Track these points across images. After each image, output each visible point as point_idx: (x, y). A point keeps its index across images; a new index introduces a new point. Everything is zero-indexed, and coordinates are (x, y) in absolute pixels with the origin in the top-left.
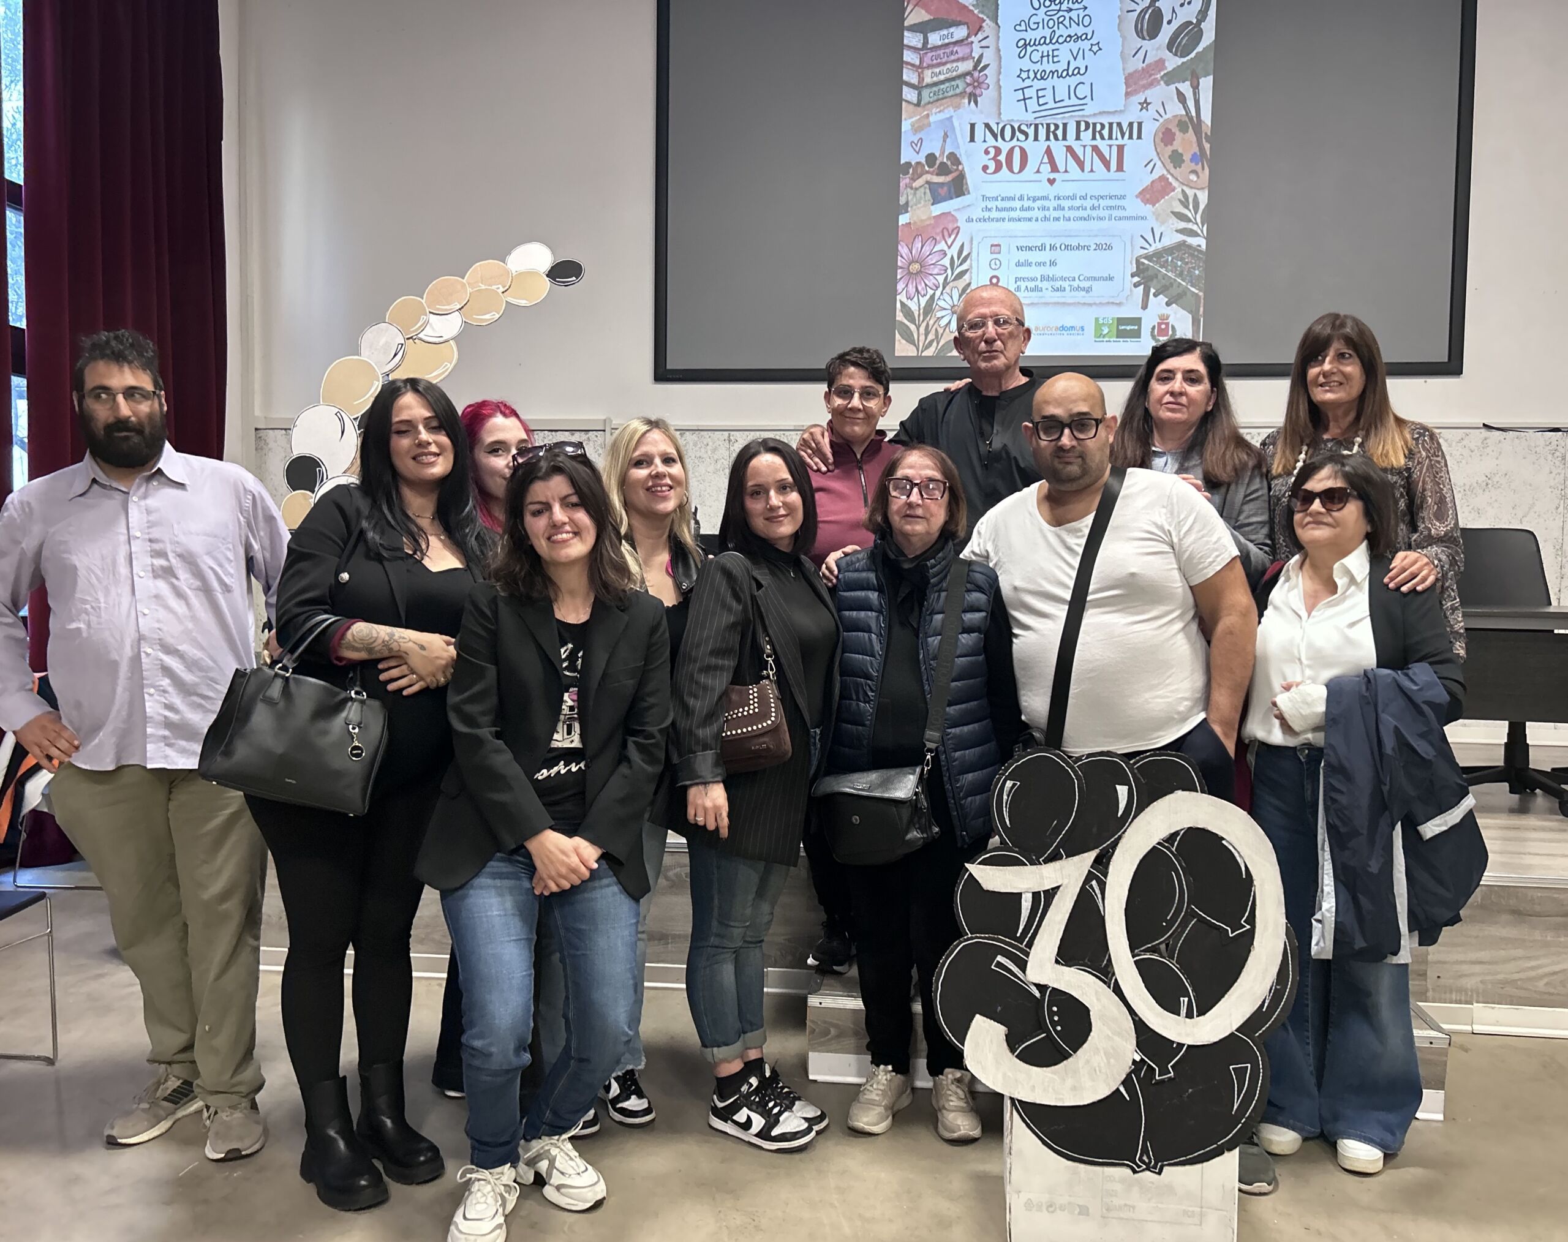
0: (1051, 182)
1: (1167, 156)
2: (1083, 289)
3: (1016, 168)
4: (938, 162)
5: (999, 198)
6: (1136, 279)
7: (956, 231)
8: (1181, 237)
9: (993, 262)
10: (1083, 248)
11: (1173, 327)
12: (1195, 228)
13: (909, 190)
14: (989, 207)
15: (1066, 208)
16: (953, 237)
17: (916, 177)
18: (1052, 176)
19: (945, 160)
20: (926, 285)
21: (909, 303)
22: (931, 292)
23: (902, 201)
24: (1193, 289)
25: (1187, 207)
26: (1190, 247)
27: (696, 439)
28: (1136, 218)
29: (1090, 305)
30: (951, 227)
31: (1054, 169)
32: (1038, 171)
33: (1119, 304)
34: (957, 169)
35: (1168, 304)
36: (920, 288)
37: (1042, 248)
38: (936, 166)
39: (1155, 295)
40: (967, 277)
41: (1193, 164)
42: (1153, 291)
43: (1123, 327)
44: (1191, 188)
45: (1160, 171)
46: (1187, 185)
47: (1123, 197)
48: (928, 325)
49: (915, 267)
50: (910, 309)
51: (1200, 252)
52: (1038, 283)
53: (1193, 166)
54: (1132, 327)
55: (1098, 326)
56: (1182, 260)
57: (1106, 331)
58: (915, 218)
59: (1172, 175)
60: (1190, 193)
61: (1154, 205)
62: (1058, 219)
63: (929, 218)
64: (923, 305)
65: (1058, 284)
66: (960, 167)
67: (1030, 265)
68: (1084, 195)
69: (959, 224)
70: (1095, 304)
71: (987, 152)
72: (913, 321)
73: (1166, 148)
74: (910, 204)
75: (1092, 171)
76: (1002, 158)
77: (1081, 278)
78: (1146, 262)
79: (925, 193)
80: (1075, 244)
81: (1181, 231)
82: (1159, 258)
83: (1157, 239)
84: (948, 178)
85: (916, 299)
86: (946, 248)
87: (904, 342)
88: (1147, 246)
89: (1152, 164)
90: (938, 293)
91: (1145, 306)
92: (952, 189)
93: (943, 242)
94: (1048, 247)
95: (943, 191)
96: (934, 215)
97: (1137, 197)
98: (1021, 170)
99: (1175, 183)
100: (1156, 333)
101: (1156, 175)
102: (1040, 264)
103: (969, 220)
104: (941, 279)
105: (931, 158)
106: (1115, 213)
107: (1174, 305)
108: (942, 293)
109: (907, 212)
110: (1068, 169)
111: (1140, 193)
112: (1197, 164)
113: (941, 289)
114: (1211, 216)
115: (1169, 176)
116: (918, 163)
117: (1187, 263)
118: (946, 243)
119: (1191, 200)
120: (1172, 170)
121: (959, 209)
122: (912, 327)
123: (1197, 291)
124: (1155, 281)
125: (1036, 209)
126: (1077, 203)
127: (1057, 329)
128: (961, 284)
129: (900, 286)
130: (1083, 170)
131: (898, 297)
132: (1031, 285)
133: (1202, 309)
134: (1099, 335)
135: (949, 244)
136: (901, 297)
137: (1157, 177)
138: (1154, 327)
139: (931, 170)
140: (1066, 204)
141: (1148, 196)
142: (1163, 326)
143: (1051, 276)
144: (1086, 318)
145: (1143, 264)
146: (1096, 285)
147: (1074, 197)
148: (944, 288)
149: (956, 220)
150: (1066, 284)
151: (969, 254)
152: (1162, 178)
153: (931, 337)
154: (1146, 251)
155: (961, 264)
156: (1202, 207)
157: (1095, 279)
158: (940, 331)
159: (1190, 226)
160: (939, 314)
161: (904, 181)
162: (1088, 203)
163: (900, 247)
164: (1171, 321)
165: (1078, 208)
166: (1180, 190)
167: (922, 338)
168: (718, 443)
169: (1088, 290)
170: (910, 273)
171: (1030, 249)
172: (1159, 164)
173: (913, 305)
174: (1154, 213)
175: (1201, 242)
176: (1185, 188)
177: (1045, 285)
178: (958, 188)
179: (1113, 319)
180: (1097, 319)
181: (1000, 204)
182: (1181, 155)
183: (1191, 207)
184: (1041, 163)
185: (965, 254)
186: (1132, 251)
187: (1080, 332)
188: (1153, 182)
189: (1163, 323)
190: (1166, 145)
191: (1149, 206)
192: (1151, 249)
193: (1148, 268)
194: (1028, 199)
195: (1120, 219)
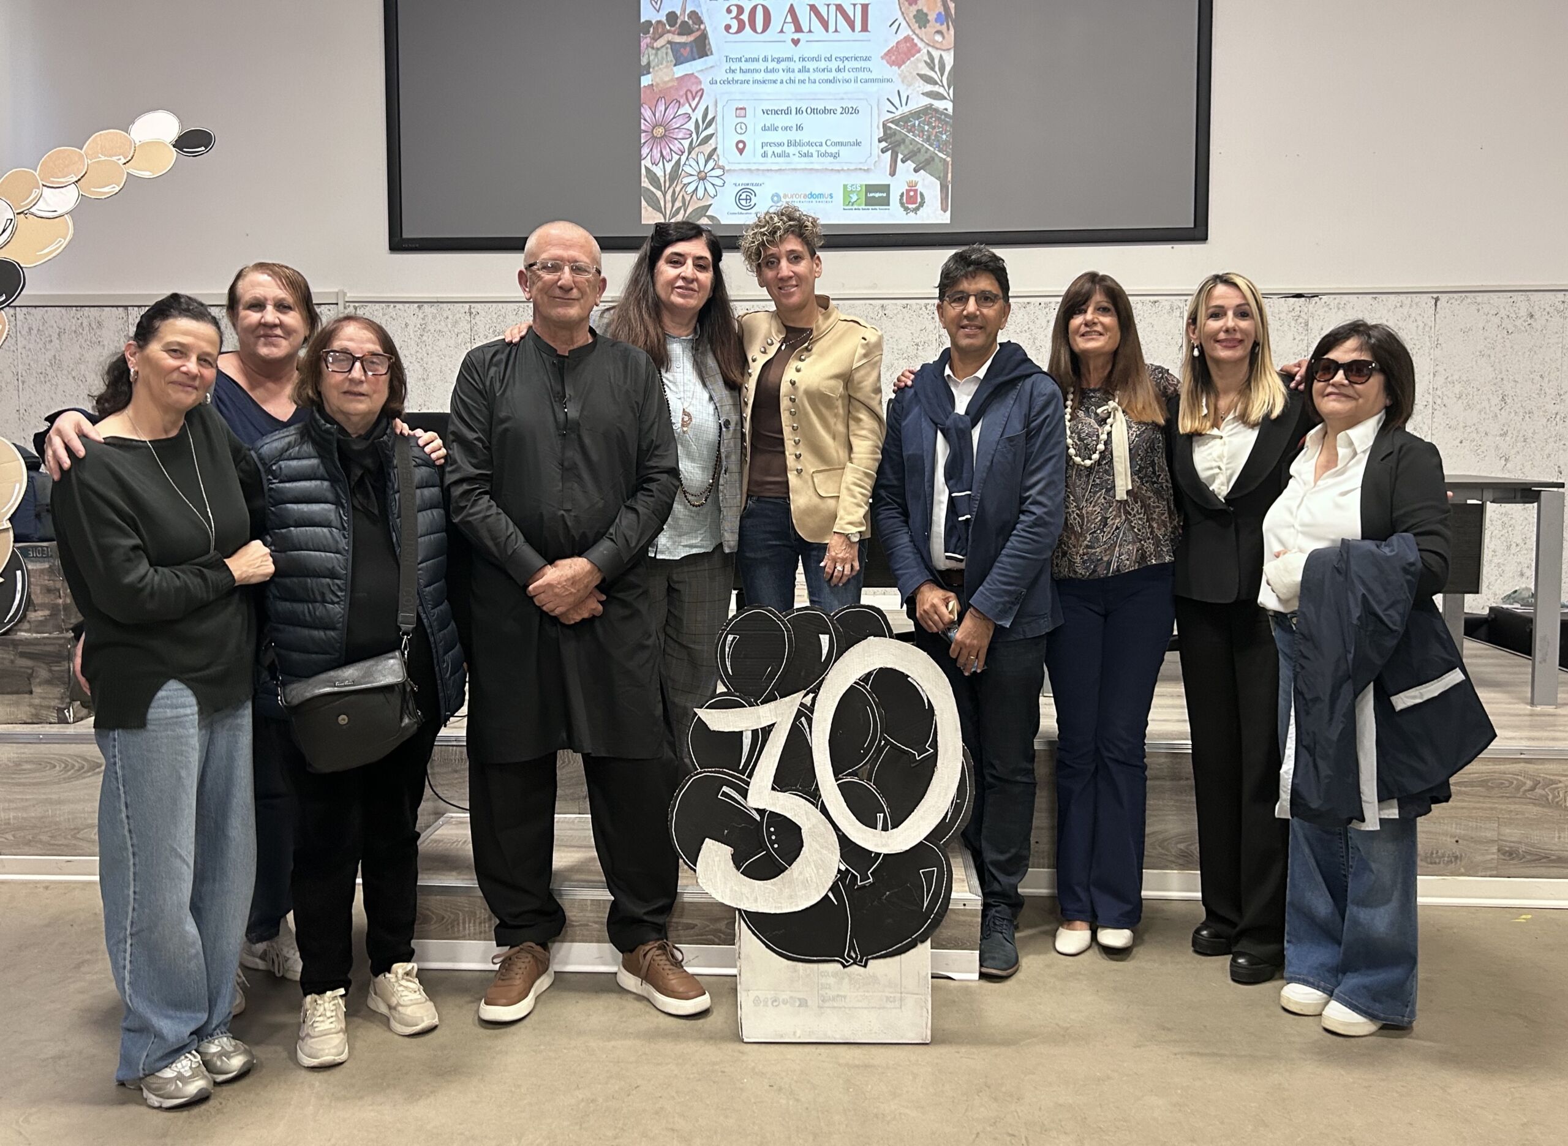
0: (796, 42)
1: (911, 15)
2: (831, 155)
3: (759, 28)
4: (679, 21)
5: (743, 59)
6: (884, 144)
7: (700, 93)
8: (927, 101)
9: (738, 126)
10: (830, 111)
11: (922, 195)
12: (941, 90)
13: (650, 49)
14: (733, 68)
15: (811, 70)
16: (697, 99)
17: (657, 36)
18: (796, 36)
19: (686, 19)
20: (671, 150)
21: (654, 169)
22: (676, 157)
23: (644, 62)
24: (940, 155)
25: (933, 69)
26: (936, 110)
27: (435, 311)
28: (882, 81)
29: (838, 171)
30: (694, 89)
31: (798, 29)
32: (782, 31)
33: (868, 170)
34: (699, 29)
35: (916, 171)
36: (664, 153)
37: (788, 111)
38: (677, 26)
39: (903, 161)
40: (713, 141)
41: (938, 24)
42: (900, 156)
43: (871, 195)
44: (937, 49)
45: (905, 31)
46: (933, 47)
47: (867, 59)
48: (674, 191)
49: (659, 131)
50: (655, 174)
51: (946, 115)
52: (785, 148)
53: (938, 27)
54: (881, 195)
55: (847, 192)
56: (929, 124)
57: (854, 198)
58: (658, 80)
59: (917, 35)
60: (936, 54)
61: (899, 67)
62: (803, 81)
63: (672, 80)
64: (668, 171)
65: (805, 149)
66: (702, 27)
67: (776, 129)
68: (829, 56)
69: (703, 87)
70: (843, 170)
71: (729, 11)
72: (659, 188)
73: (911, 8)
74: (652, 65)
75: (836, 31)
76: (745, 17)
77: (829, 143)
78: (893, 126)
80: (821, 107)
81: (929, 94)
82: (906, 122)
83: (904, 102)
84: (691, 38)
85: (661, 164)
86: (690, 111)
87: (650, 209)
88: (893, 109)
89: (897, 24)
90: (684, 158)
91: (893, 173)
92: (695, 50)
93: (687, 105)
94: (794, 111)
95: (686, 52)
96: (676, 76)
97: (882, 58)
98: (764, 31)
99: (920, 44)
100: (905, 201)
101: (901, 36)
102: (786, 128)
103: (713, 82)
104: (686, 143)
105: (672, 17)
106: (862, 75)
107: (922, 171)
108: (687, 159)
109: (649, 73)
110: (812, 29)
111: (886, 54)
112: (942, 24)
113: (686, 154)
114: (955, 78)
115: (914, 37)
116: (659, 22)
117: (934, 128)
118: (690, 106)
119: (936, 61)
120: (917, 31)
121: (702, 70)
122: (659, 194)
123: (944, 157)
124: (902, 147)
125: (781, 71)
126: (823, 64)
127: (805, 196)
128: (707, 149)
129: (645, 151)
130: (827, 30)
131: (643, 162)
132: (778, 150)
133: (950, 175)
134: (848, 203)
135: (693, 107)
136: (646, 163)
138: (903, 194)
139: (673, 29)
140: (811, 65)
141: (893, 58)
142: (912, 193)
143: (798, 141)
144: (835, 185)
145: (890, 128)
146: (843, 150)
147: (817, 59)
148: (689, 153)
149: (700, 82)
150: (813, 150)
151: (714, 118)
152: (907, 39)
153: (678, 204)
154: (893, 115)
155: (706, 129)
156: (948, 68)
157: (841, 144)
158: (688, 198)
159: (936, 88)
160: (685, 181)
161: (645, 41)
162: (834, 65)
163: (643, 110)
165: (823, 70)
166: (925, 51)
167: (669, 205)
168: (458, 316)
169: (835, 156)
170: (654, 137)
171: (776, 112)
172: (904, 24)
173: (658, 171)
174: (900, 75)
175: (947, 106)
176: (930, 49)
177: (791, 150)
178: (701, 48)
179: (861, 186)
180: (845, 186)
181: (745, 66)
182: (926, 15)
183: (937, 69)
184: (785, 22)
185: (709, 117)
186: (879, 115)
187: (829, 199)
188: (898, 43)
189: (911, 190)
190: (910, 4)
191: (895, 68)
192: (898, 113)
193: (895, 133)
194: (773, 60)
195: (866, 81)
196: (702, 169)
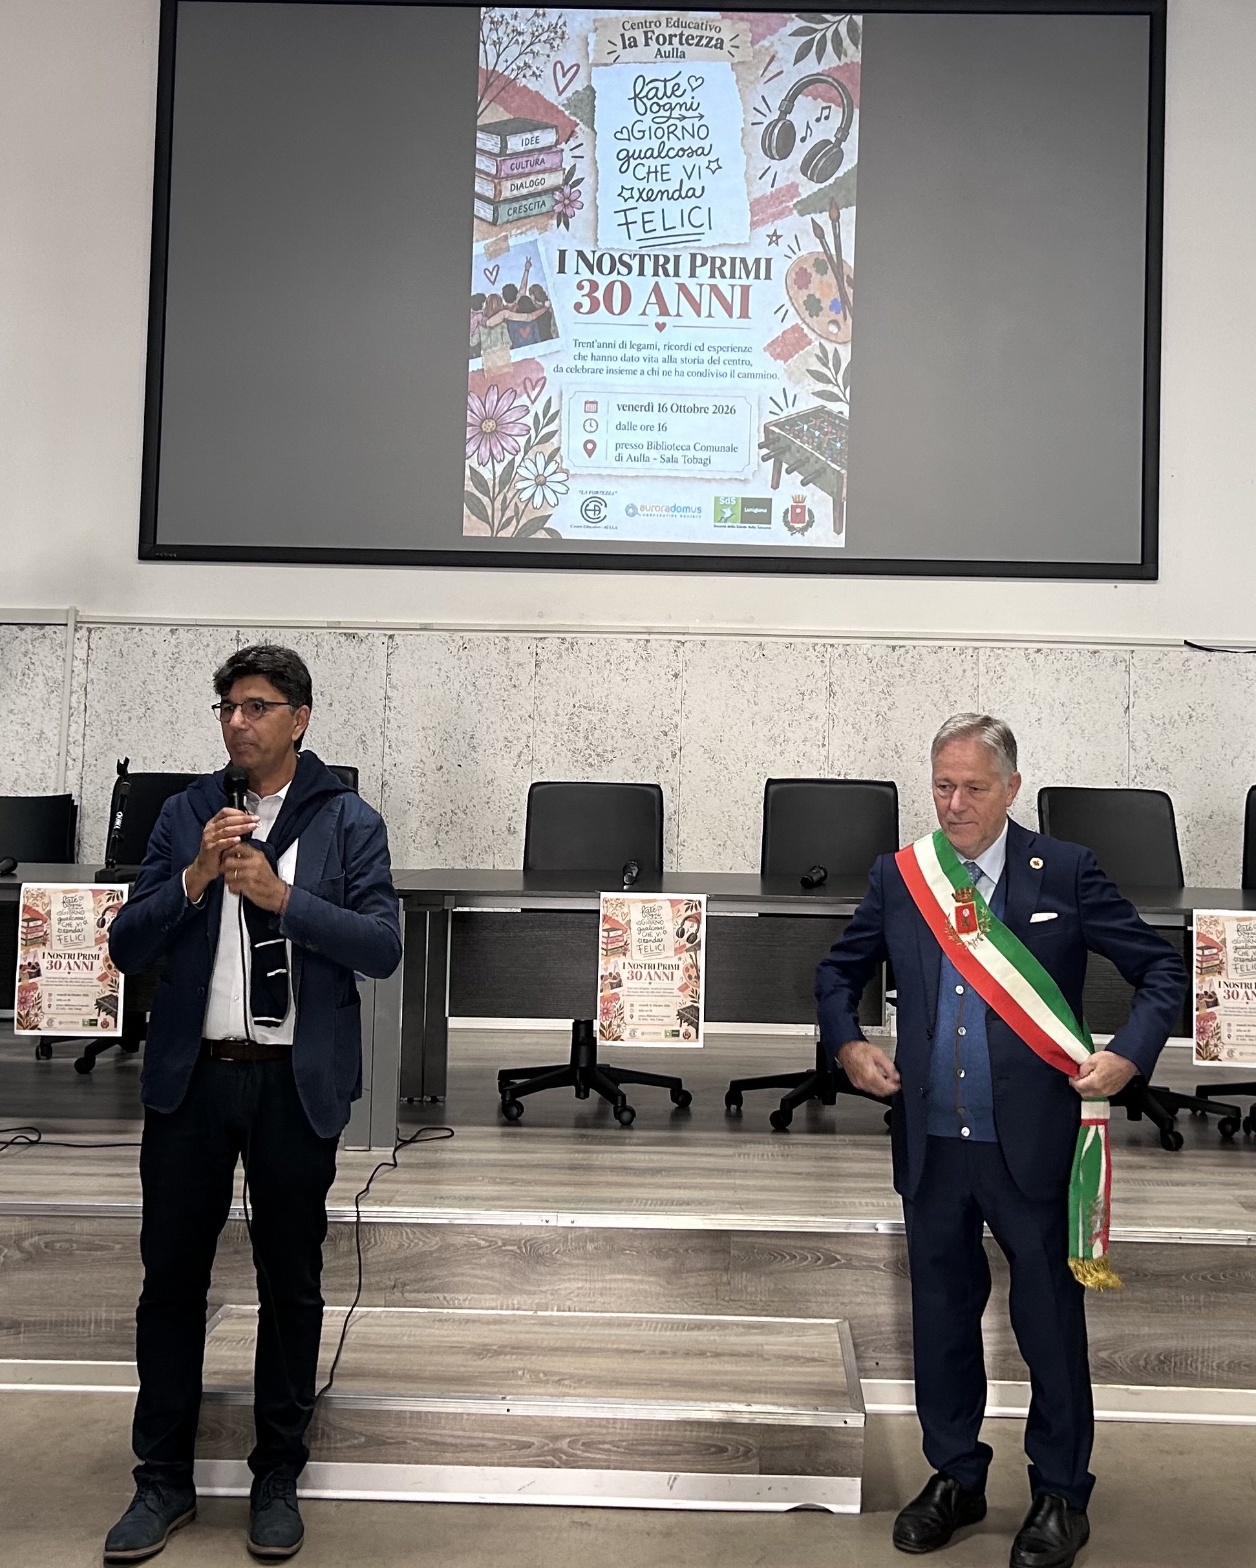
0: (661, 327)
1: (801, 302)
2: (700, 461)
3: (617, 307)
4: (519, 296)
5: (596, 344)
6: (765, 451)
7: (541, 383)
8: (819, 402)
9: (588, 423)
10: (700, 410)
11: (810, 511)
12: (836, 390)
13: (481, 328)
14: (583, 354)
15: (679, 361)
16: (537, 389)
17: (491, 313)
18: (661, 320)
19: (527, 294)
20: (503, 448)
21: (481, 469)
22: (509, 457)
23: (473, 342)
24: (834, 466)
25: (826, 365)
26: (829, 413)
27: (192, 637)
28: (762, 376)
29: (709, 480)
30: (534, 377)
31: (664, 311)
32: (644, 313)
33: (745, 481)
34: (543, 306)
35: (804, 483)
36: (495, 452)
37: (649, 408)
38: (517, 301)
39: (788, 472)
40: (555, 440)
41: (833, 313)
42: (785, 466)
43: (749, 510)
44: (831, 341)
45: (793, 320)
46: (826, 339)
47: (747, 350)
48: (505, 497)
49: (490, 425)
50: (482, 477)
51: (842, 420)
52: (645, 451)
53: (833, 316)
54: (760, 510)
55: (719, 506)
56: (820, 429)
57: (728, 513)
58: (490, 364)
59: (808, 325)
60: (830, 347)
61: (786, 361)
62: (668, 373)
63: (507, 365)
64: (498, 473)
65: (668, 454)
66: (547, 304)
67: (633, 428)
68: (700, 344)
69: (545, 375)
70: (714, 479)
71: (580, 287)
72: (486, 494)
73: (801, 292)
74: (484, 346)
75: (710, 316)
76: (599, 295)
77: (698, 447)
78: (777, 430)
79: (502, 333)
80: (689, 404)
81: (820, 394)
82: (792, 426)
83: (790, 402)
84: (531, 317)
85: (490, 465)
86: (528, 403)
87: (474, 518)
88: (778, 411)
89: (783, 310)
90: (518, 459)
91: (776, 485)
92: (537, 331)
93: (525, 395)
94: (656, 408)
95: (526, 332)
96: (513, 360)
97: (765, 349)
98: (622, 312)
99: (812, 336)
100: (789, 518)
101: (788, 324)
102: (646, 428)
103: (557, 370)
104: (522, 441)
105: (510, 291)
106: (739, 369)
107: (811, 484)
108: (523, 459)
109: (479, 356)
110: (681, 313)
111: (770, 345)
112: (838, 313)
113: (522, 453)
114: (854, 376)
115: (804, 326)
116: (494, 296)
117: (826, 434)
118: (529, 397)
119: (830, 357)
120: (808, 320)
121: (545, 355)
122: (486, 500)
123: (838, 469)
124: (788, 455)
125: (642, 360)
126: (693, 354)
127: (668, 509)
128: (548, 448)
129: (471, 447)
130: (699, 314)
131: (467, 462)
132: (636, 453)
133: (845, 490)
134: (720, 519)
135: (533, 398)
136: (472, 462)
137: (790, 327)
138: (787, 511)
139: (510, 305)
140: (678, 355)
141: (778, 350)
142: (798, 510)
143: (660, 443)
144: (704, 497)
145: (773, 432)
146: (716, 457)
147: (688, 347)
148: (526, 453)
149: (543, 369)
150: (678, 454)
151: (557, 412)
152: (796, 328)
153: (509, 513)
154: (777, 417)
155: (547, 424)
156: (844, 365)
157: (715, 449)
158: (522, 506)
159: (830, 388)
160: (520, 485)
161: (476, 318)
162: (706, 355)
163: (469, 400)
164: (808, 504)
165: (694, 361)
166: (817, 343)
167: (498, 514)
168: (222, 643)
169: (706, 462)
170: (482, 433)
171: (634, 409)
172: (792, 310)
173: (486, 473)
174: (786, 371)
175: (844, 408)
176: (823, 341)
177: (652, 454)
178: (545, 329)
179: (736, 499)
180: (717, 499)
181: (598, 352)
182: (819, 301)
183: (831, 365)
184: (648, 303)
185: (552, 411)
186: (760, 417)
187: (696, 514)
188: (784, 332)
189: (797, 507)
190: (800, 288)
191: (780, 362)
192: (783, 415)
193: (779, 437)
194: (632, 347)
195: (745, 376)
196: (541, 473)
